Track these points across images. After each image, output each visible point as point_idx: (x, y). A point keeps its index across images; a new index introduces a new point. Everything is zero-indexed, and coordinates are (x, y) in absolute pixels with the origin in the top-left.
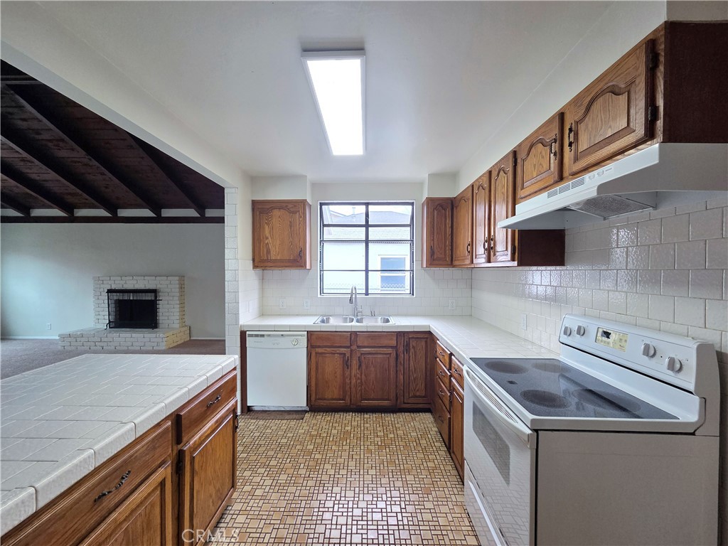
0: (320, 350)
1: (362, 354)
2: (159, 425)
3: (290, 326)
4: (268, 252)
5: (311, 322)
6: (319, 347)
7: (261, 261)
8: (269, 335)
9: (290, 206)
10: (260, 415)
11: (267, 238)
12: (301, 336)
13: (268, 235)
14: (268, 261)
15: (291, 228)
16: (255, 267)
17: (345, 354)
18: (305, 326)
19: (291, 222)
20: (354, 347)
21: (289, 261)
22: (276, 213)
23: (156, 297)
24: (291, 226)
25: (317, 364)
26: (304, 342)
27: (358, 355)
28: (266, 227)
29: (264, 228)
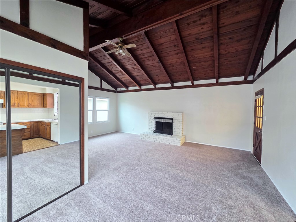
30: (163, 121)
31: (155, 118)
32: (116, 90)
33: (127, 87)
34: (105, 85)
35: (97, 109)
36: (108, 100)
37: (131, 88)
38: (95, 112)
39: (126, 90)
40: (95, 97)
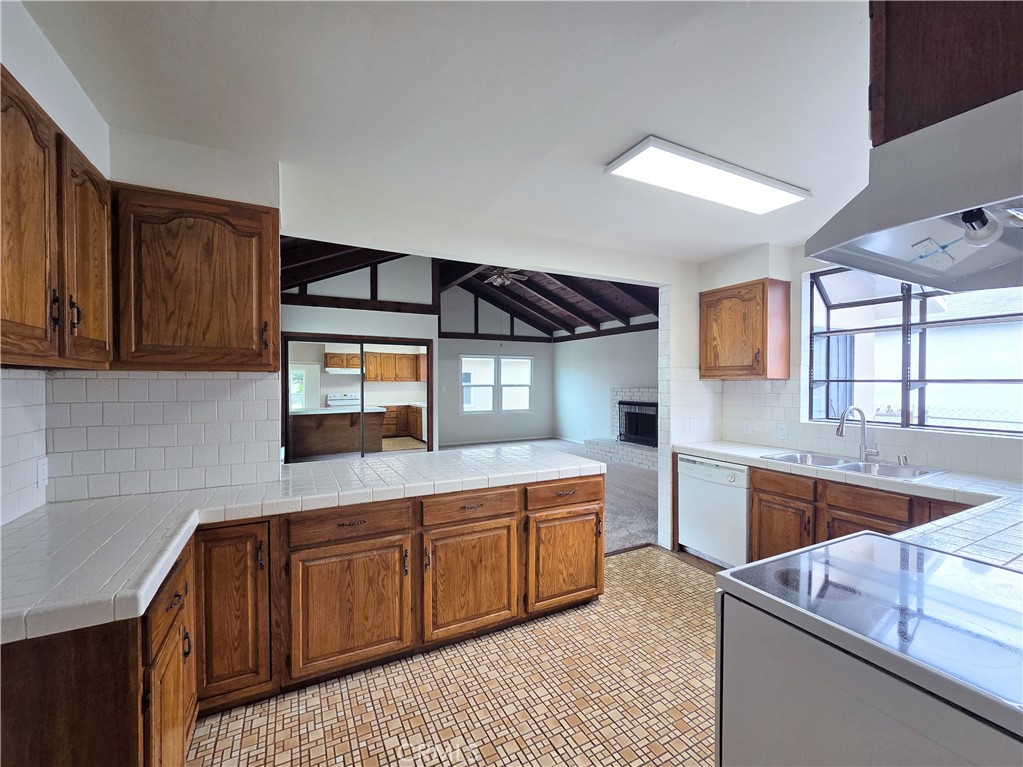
0: (765, 497)
1: (834, 519)
2: (508, 487)
3: (726, 455)
4: (716, 357)
5: (756, 455)
6: (764, 492)
7: (709, 368)
8: (702, 463)
9: (744, 291)
10: (689, 559)
11: (715, 339)
12: (741, 471)
13: (716, 334)
14: (716, 368)
15: (744, 322)
16: (702, 376)
17: (804, 511)
18: (746, 459)
19: (744, 314)
20: (821, 505)
21: (743, 368)
22: (727, 304)
24: (744, 320)
25: (761, 515)
26: (743, 480)
27: (828, 518)
28: (714, 324)
29: (711, 326)
30: (637, 410)
31: (620, 403)
32: (551, 334)
33: (571, 328)
34: (523, 328)
35: (502, 383)
36: (529, 361)
37: (579, 330)
38: (498, 389)
39: (569, 334)
40: (497, 357)
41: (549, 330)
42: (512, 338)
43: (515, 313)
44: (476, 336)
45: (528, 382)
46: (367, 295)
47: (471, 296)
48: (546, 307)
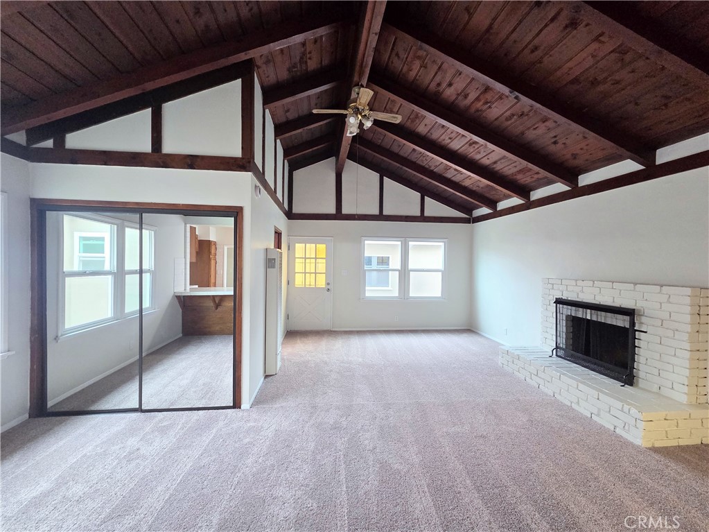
23: (633, 324)
31: (559, 302)
33: (492, 203)
34: (434, 207)
36: (442, 244)
37: (502, 205)
38: (404, 273)
39: (491, 211)
40: (405, 238)
41: (468, 209)
42: (423, 218)
43: (425, 192)
44: (381, 217)
45: (441, 266)
46: (147, 147)
47: (376, 176)
48: (457, 178)
